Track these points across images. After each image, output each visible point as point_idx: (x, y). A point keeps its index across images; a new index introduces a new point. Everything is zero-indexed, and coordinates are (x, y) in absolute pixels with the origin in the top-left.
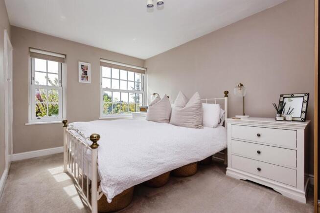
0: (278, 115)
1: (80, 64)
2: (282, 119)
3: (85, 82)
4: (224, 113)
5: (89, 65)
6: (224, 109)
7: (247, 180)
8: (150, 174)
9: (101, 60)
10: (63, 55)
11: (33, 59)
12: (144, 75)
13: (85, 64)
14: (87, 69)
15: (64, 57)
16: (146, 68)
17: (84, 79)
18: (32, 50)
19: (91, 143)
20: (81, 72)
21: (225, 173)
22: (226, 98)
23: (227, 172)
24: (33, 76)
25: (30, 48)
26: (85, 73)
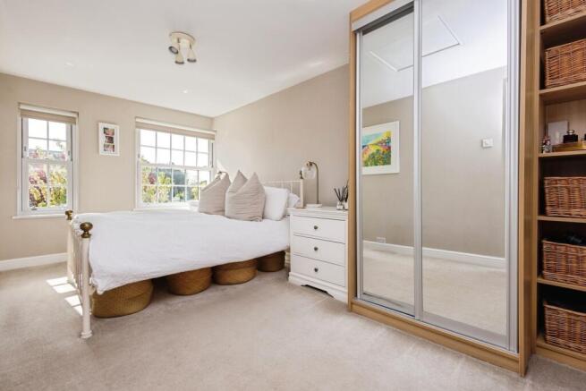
0: (339, 203)
1: (102, 126)
2: (341, 207)
3: (109, 153)
4: (299, 201)
5: (117, 128)
6: (299, 196)
7: (307, 286)
8: (158, 269)
9: (138, 120)
10: (74, 112)
11: (24, 119)
12: (212, 141)
13: (110, 127)
14: (113, 134)
15: (75, 116)
16: (215, 131)
17: (109, 149)
18: (22, 107)
19: (82, 232)
20: (103, 139)
21: (288, 279)
22: (301, 181)
23: (290, 277)
24: (24, 145)
25: (20, 104)
26: (111, 139)
